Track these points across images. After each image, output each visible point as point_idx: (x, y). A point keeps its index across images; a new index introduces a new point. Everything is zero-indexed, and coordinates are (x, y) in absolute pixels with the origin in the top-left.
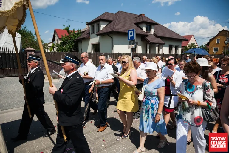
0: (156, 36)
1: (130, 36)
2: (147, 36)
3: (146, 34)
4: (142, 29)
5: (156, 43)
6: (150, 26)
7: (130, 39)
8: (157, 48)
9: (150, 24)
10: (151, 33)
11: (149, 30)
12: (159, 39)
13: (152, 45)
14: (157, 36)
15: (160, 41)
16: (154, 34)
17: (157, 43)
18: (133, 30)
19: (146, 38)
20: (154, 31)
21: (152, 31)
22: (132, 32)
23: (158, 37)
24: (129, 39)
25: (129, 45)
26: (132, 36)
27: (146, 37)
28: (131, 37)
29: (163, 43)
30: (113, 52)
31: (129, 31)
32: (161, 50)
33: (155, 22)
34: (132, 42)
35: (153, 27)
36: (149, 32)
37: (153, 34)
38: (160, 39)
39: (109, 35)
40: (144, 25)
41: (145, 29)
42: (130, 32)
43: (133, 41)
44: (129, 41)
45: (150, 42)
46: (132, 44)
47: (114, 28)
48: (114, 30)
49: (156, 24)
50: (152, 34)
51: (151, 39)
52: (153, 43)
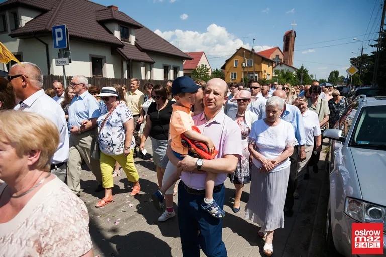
0: (138, 49)
1: (58, 39)
2: (122, 46)
3: (120, 43)
4: (112, 33)
5: (140, 61)
6: (127, 29)
8: (143, 69)
9: (127, 27)
10: (130, 42)
11: (125, 36)
12: (145, 54)
13: (132, 65)
14: (140, 47)
15: (145, 57)
16: (135, 45)
17: (143, 61)
19: (119, 50)
20: (136, 39)
21: (132, 39)
23: (143, 50)
24: (56, 46)
25: (58, 58)
26: (61, 39)
27: (120, 49)
28: (59, 41)
29: (151, 60)
30: (51, 73)
31: (55, 28)
32: (149, 72)
33: (135, 23)
34: (63, 53)
35: (133, 31)
36: (125, 39)
37: (133, 43)
38: (147, 53)
39: (40, 38)
40: (116, 26)
41: (117, 34)
42: (57, 30)
45: (126, 57)
46: (62, 56)
49: (137, 27)
50: (131, 45)
51: (130, 52)
52: (134, 61)
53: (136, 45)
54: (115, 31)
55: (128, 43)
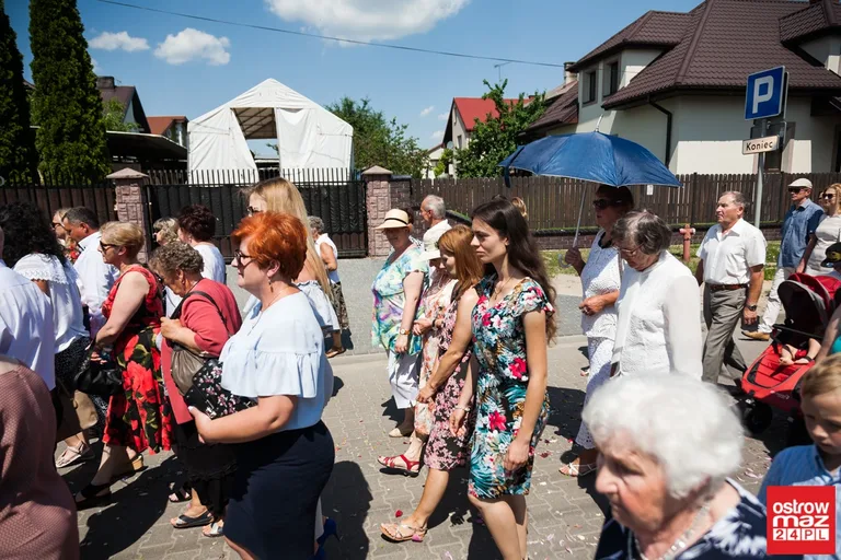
1: (758, 99)
3: (839, 83)
4: (819, 64)
7: (755, 110)
18: (776, 74)
19: (835, 101)
22: (770, 80)
24: (749, 113)
25: (751, 138)
28: (759, 104)
31: (752, 79)
34: (765, 126)
39: (658, 103)
40: (834, 45)
41: (835, 63)
42: (758, 82)
43: (768, 119)
44: (750, 121)
46: (764, 131)
47: (682, 73)
48: (679, 80)
54: (830, 57)
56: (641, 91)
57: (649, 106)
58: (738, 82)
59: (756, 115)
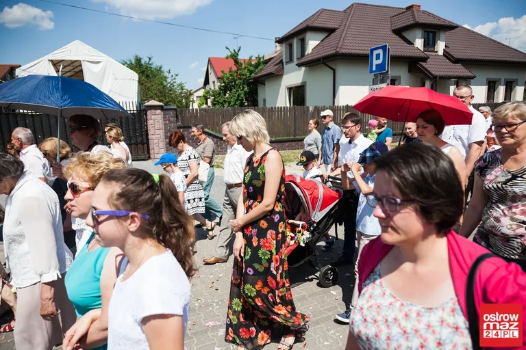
0: (449, 59)
1: (376, 62)
2: (425, 59)
3: (422, 55)
4: (411, 43)
5: (449, 78)
6: (434, 34)
7: (374, 69)
8: (452, 88)
9: (434, 29)
10: (437, 52)
11: (430, 44)
12: (459, 66)
13: (439, 83)
14: (453, 57)
15: (460, 70)
16: (444, 55)
17: (454, 77)
18: (384, 48)
19: (421, 66)
20: (446, 46)
21: (441, 47)
22: (380, 51)
23: (457, 61)
24: (371, 71)
25: (373, 84)
26: (380, 61)
27: (422, 63)
28: (376, 65)
29: (469, 74)
30: (336, 104)
31: (372, 51)
33: (447, 24)
34: (380, 78)
35: (443, 35)
36: (430, 49)
37: (441, 53)
38: (463, 65)
39: (328, 64)
40: (419, 32)
41: (419, 43)
42: (375, 52)
43: (381, 74)
44: (373, 74)
45: (432, 74)
46: (379, 81)
47: (340, 46)
48: (338, 50)
49: (450, 27)
50: (438, 55)
51: (437, 66)
52: (442, 78)
53: (447, 55)
54: (417, 40)
55: (434, 54)
56: (318, 56)
57: (323, 65)
58: (364, 52)
59: (374, 71)
